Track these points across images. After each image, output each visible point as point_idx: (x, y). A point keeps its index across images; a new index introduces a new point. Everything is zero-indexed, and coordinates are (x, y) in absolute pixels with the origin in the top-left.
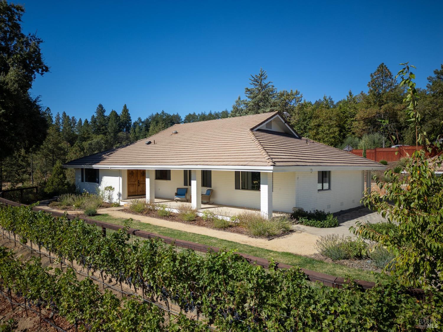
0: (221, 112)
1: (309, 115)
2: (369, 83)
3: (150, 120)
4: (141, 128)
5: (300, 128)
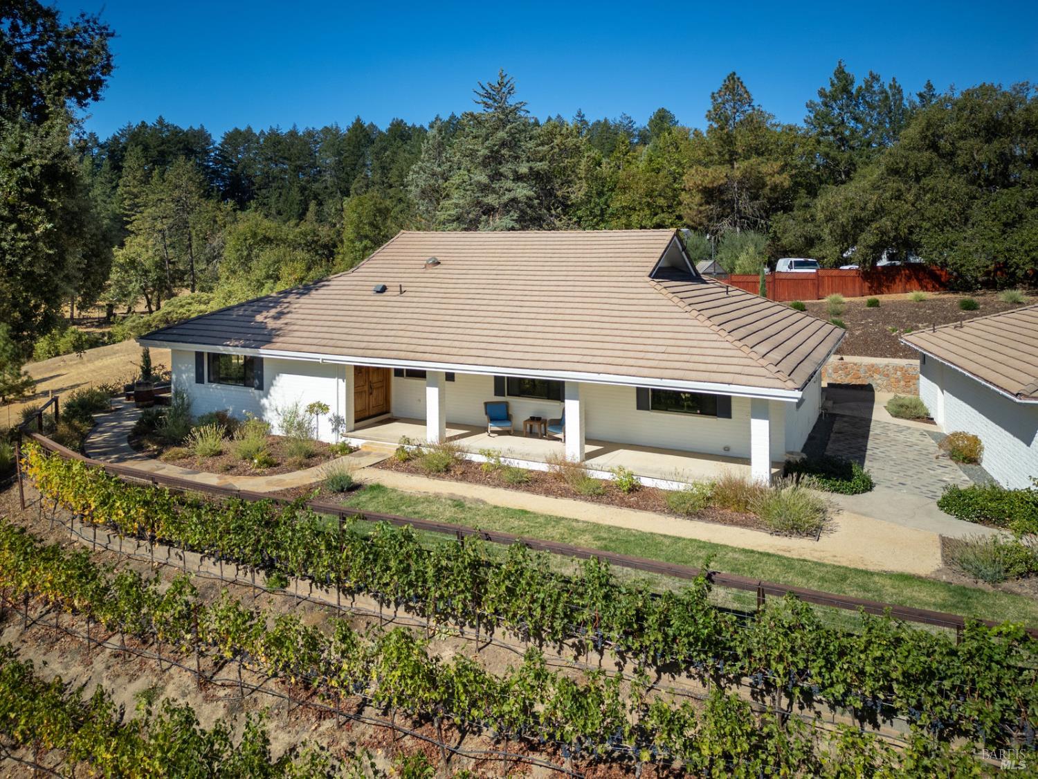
0: (319, 128)
1: (609, 185)
2: (709, 111)
3: (123, 140)
4: (97, 162)
5: (591, 212)
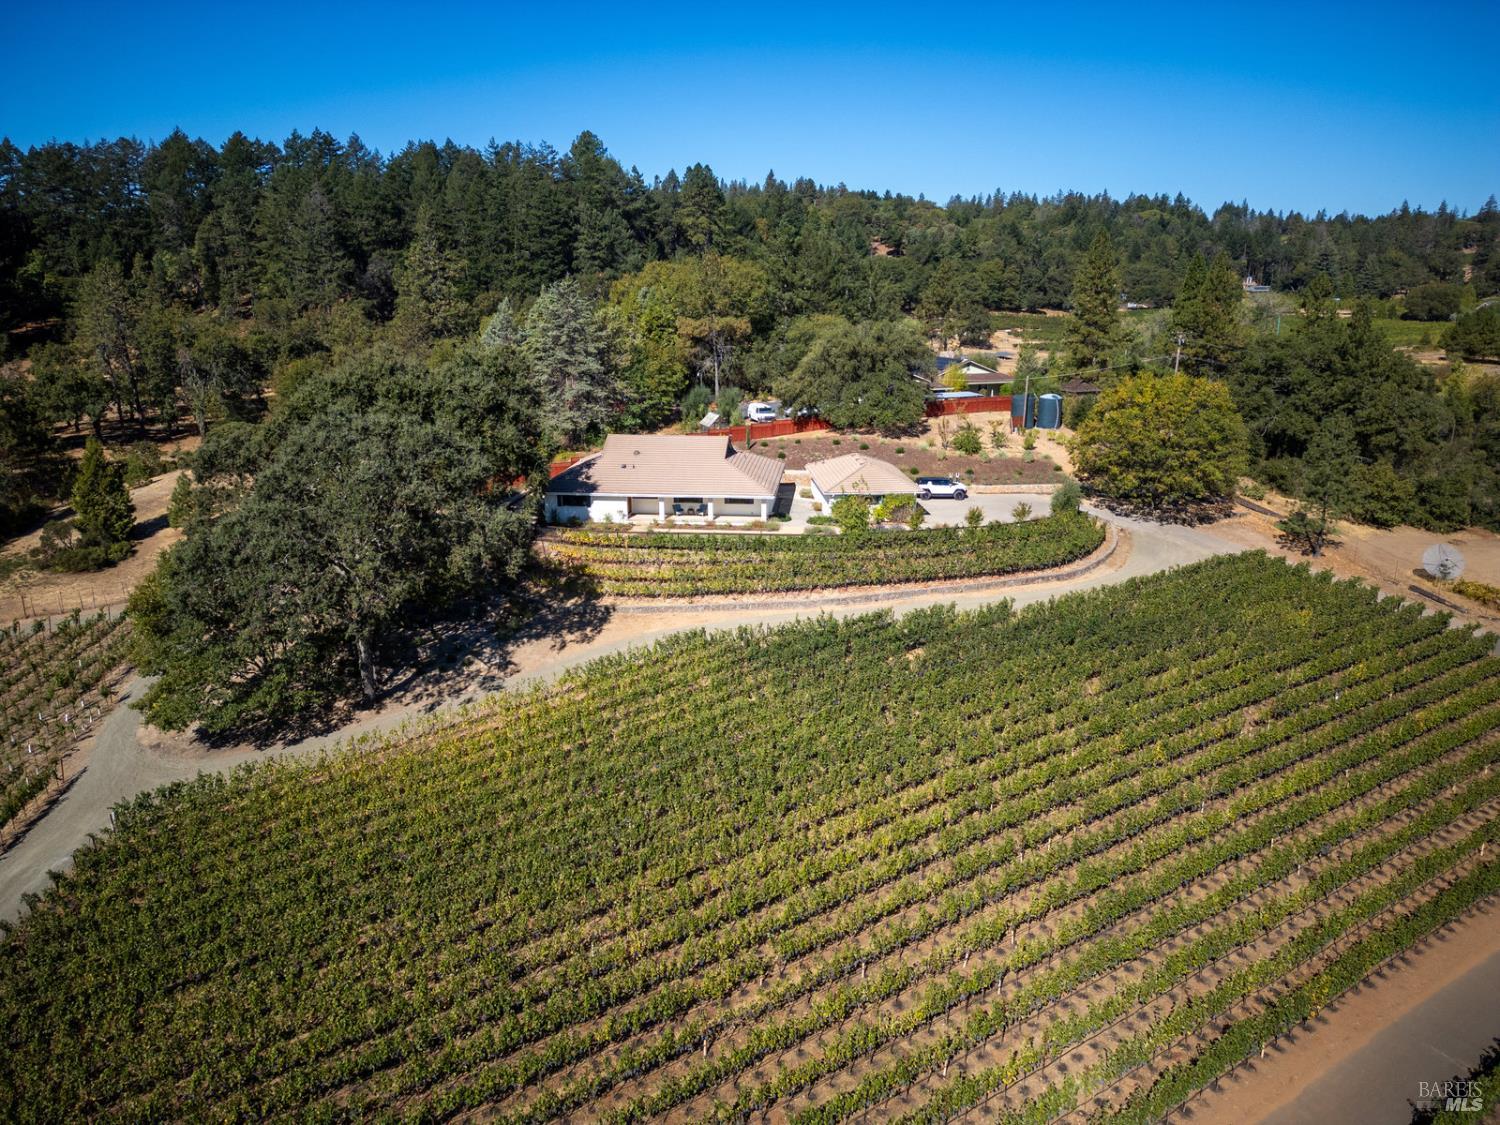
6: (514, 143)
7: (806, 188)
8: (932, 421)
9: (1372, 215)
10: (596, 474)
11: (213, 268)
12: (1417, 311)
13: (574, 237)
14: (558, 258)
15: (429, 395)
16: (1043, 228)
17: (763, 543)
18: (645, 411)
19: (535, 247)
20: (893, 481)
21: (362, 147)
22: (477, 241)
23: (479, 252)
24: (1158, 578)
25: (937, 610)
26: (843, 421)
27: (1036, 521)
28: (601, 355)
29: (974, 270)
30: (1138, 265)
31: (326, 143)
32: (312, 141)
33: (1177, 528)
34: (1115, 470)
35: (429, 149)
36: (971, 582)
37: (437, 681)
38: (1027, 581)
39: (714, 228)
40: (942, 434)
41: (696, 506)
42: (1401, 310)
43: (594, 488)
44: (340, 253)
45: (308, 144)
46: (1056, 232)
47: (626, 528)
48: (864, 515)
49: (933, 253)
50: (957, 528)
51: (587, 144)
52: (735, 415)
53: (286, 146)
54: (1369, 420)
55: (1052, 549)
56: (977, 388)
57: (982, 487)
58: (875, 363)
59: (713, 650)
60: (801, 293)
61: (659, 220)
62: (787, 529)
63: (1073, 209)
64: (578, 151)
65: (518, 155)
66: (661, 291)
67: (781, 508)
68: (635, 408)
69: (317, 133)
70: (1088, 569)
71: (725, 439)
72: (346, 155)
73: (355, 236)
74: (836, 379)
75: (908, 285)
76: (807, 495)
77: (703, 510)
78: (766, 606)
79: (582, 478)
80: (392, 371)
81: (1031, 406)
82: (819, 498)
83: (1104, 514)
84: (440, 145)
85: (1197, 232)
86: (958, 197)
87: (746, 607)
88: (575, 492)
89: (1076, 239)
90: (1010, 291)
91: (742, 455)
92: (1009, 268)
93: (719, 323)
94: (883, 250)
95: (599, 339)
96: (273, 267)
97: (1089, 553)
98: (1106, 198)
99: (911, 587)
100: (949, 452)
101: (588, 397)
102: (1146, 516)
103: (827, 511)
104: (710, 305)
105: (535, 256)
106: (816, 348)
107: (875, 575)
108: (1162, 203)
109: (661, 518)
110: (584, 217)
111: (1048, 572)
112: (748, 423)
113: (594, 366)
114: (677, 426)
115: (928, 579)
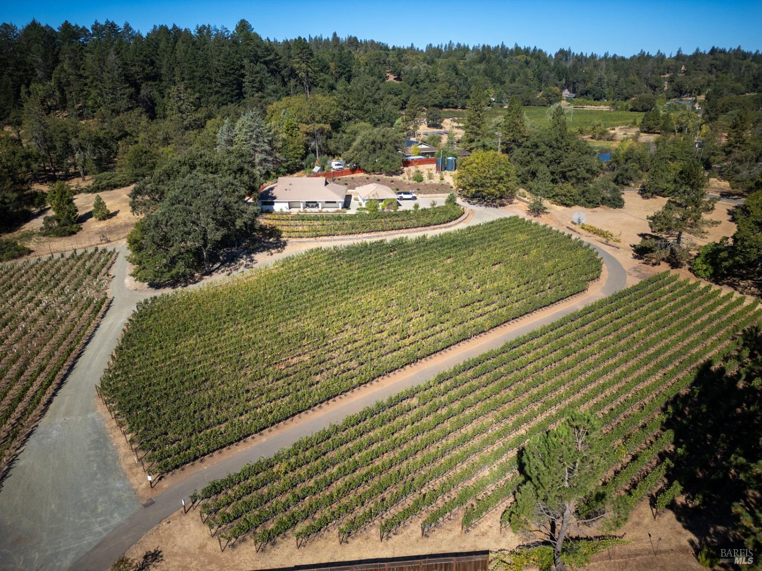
6: (207, 25)
7: (353, 41)
8: (406, 169)
9: (628, 56)
10: (275, 193)
11: (62, 92)
12: (638, 107)
13: (243, 76)
14: (235, 87)
15: (216, 165)
16: (470, 65)
17: (341, 218)
18: (289, 166)
19: (223, 81)
20: (388, 193)
21: (131, 29)
22: (193, 78)
23: (195, 83)
24: (479, 226)
25: (401, 239)
26: (370, 169)
27: (438, 207)
28: (270, 143)
29: (435, 88)
30: (513, 85)
31: (112, 27)
32: (106, 26)
33: (492, 209)
34: (468, 188)
35: (164, 29)
36: (415, 230)
37: (229, 266)
38: (434, 229)
39: (309, 69)
40: (408, 175)
41: (315, 204)
42: (630, 107)
43: (275, 198)
44: (127, 85)
45: (103, 28)
46: (476, 67)
47: (289, 213)
48: (376, 207)
49: (415, 80)
50: (410, 211)
51: (243, 26)
52: (327, 167)
53: (92, 29)
54: (565, 167)
55: (443, 217)
56: (423, 154)
57: (422, 195)
58: (382, 146)
59: (326, 254)
60: (352, 111)
61: (282, 65)
62: (349, 212)
63: (485, 54)
64: (239, 30)
65: (209, 32)
66: (291, 112)
67: (346, 205)
68: (285, 165)
69: (107, 22)
70: (456, 224)
71: (324, 178)
72: (123, 32)
73: (132, 76)
74: (366, 152)
75: (404, 97)
76: (356, 199)
77: (317, 205)
78: (342, 240)
79: (270, 194)
80: (201, 156)
81: (443, 162)
82: (361, 201)
83: (466, 204)
84: (170, 27)
85: (543, 67)
86: (431, 45)
87: (335, 240)
88: (267, 200)
89: (485, 71)
90: (452, 99)
91: (331, 184)
92: (451, 88)
93: (318, 126)
94: (392, 78)
95: (269, 136)
96: (94, 93)
97: (457, 218)
98: (503, 46)
99: (394, 232)
100: (411, 182)
101: (265, 160)
102: (481, 205)
103: (364, 206)
104: (313, 119)
105: (223, 85)
106: (359, 139)
107: (381, 228)
108: (527, 51)
109: (301, 209)
110: (247, 67)
111: (442, 225)
112: (332, 171)
113: (268, 148)
114: (302, 172)
115: (400, 229)
